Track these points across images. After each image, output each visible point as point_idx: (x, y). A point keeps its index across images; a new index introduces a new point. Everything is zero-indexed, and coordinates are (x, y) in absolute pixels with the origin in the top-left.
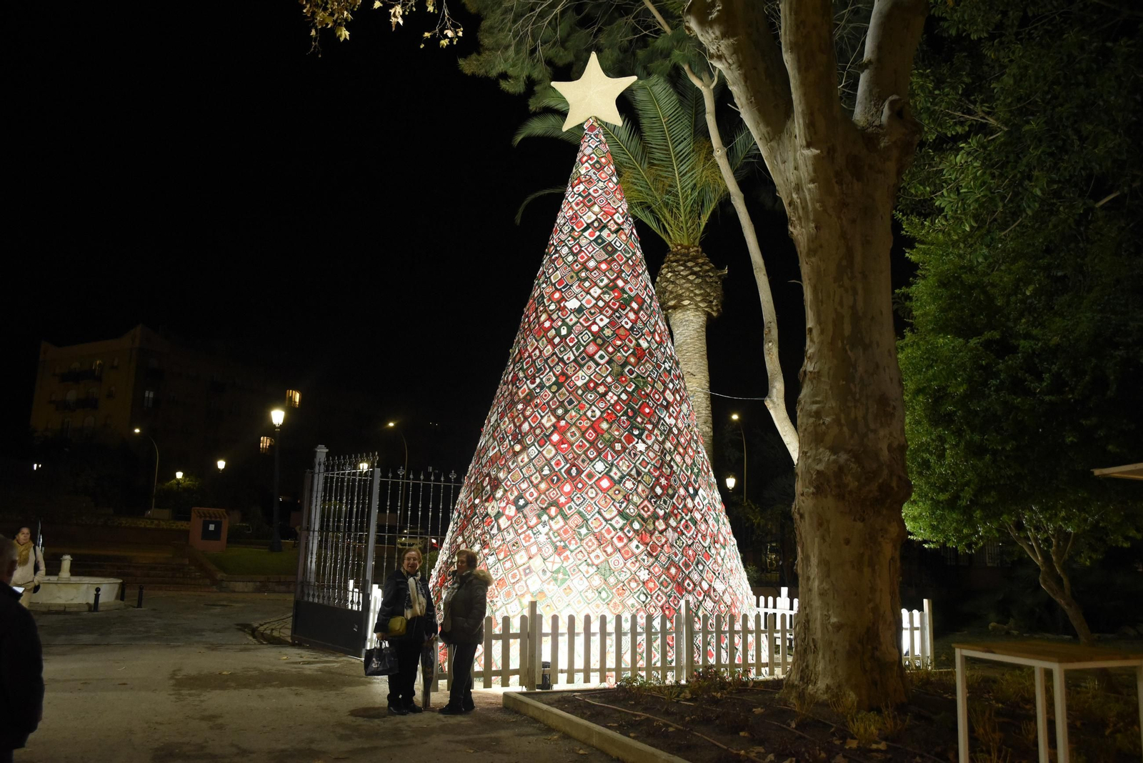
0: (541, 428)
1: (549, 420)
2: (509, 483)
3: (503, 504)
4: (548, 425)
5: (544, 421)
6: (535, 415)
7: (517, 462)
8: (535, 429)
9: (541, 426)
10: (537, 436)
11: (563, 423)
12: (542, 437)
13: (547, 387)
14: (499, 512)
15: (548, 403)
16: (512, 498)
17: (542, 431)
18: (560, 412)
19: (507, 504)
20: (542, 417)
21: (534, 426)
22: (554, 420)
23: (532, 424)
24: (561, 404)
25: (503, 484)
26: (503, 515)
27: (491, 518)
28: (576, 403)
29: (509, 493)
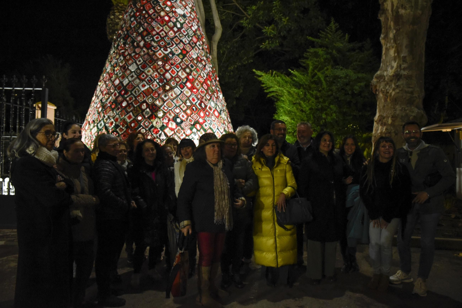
0: (179, 78)
1: (182, 74)
2: (166, 108)
3: (166, 121)
4: (183, 77)
5: (180, 74)
6: (173, 70)
7: (168, 96)
8: (175, 78)
9: (178, 76)
10: (178, 82)
11: (191, 77)
12: (181, 83)
13: (176, 55)
14: (163, 126)
15: (179, 64)
16: (171, 117)
17: (180, 80)
18: (188, 70)
19: (169, 120)
20: (178, 72)
21: (174, 76)
22: (185, 75)
23: (172, 74)
24: (187, 66)
25: (161, 108)
26: (167, 127)
27: (157, 129)
28: (195, 67)
29: (168, 115)
